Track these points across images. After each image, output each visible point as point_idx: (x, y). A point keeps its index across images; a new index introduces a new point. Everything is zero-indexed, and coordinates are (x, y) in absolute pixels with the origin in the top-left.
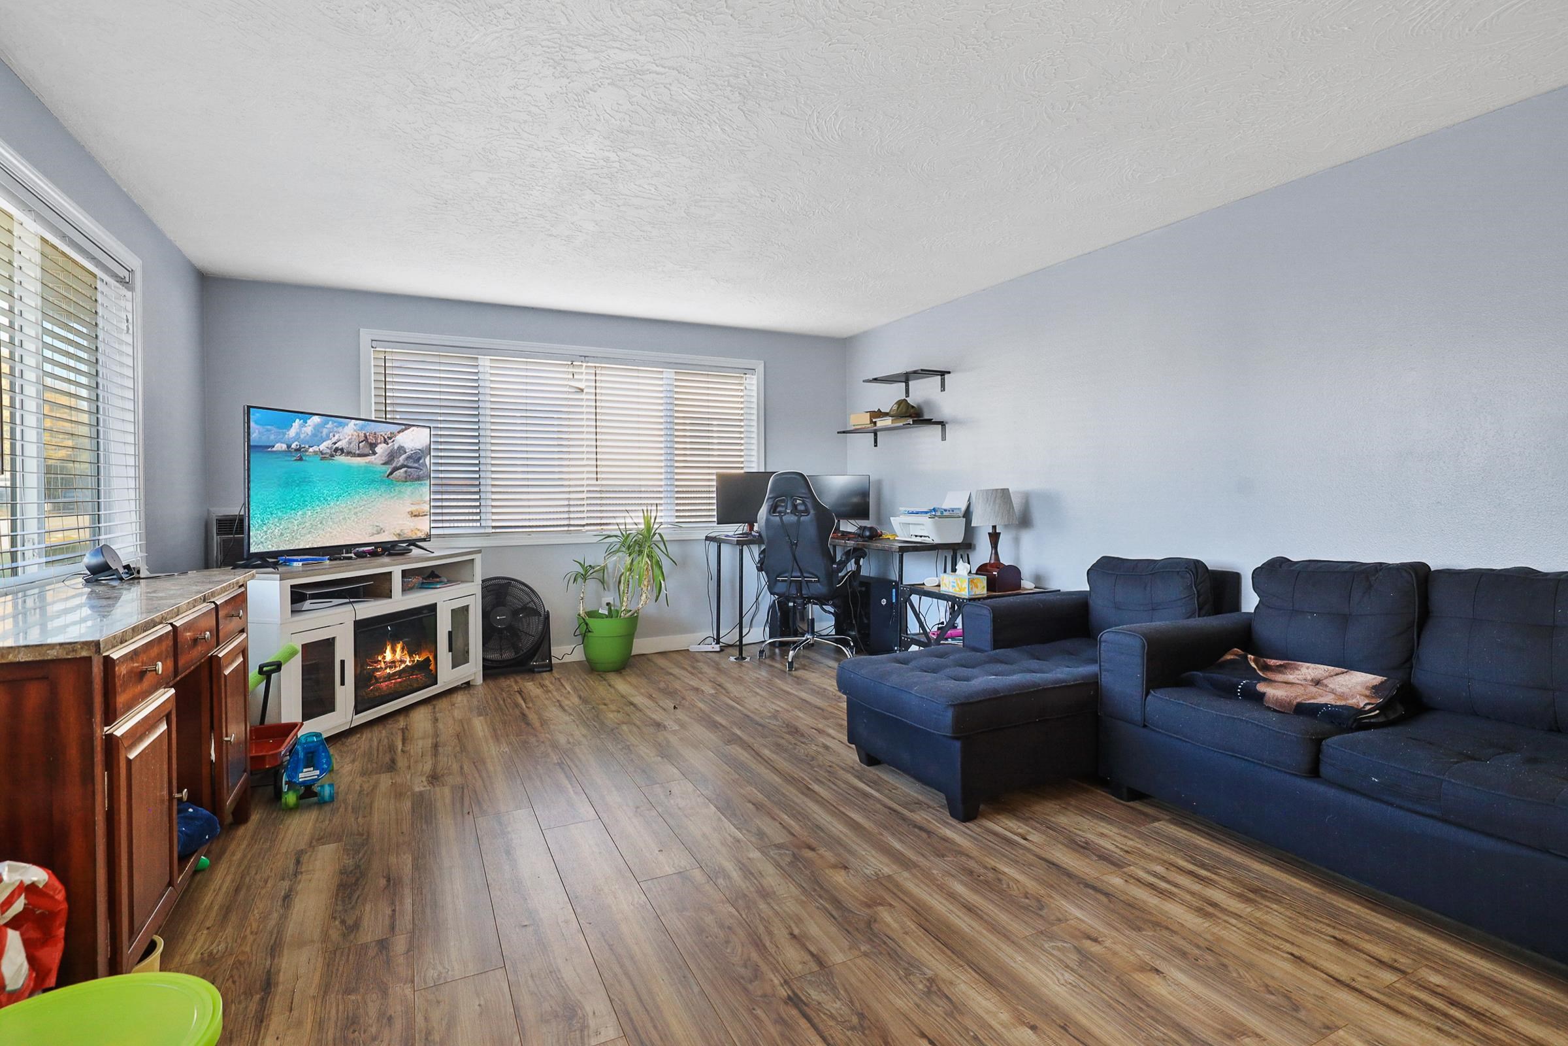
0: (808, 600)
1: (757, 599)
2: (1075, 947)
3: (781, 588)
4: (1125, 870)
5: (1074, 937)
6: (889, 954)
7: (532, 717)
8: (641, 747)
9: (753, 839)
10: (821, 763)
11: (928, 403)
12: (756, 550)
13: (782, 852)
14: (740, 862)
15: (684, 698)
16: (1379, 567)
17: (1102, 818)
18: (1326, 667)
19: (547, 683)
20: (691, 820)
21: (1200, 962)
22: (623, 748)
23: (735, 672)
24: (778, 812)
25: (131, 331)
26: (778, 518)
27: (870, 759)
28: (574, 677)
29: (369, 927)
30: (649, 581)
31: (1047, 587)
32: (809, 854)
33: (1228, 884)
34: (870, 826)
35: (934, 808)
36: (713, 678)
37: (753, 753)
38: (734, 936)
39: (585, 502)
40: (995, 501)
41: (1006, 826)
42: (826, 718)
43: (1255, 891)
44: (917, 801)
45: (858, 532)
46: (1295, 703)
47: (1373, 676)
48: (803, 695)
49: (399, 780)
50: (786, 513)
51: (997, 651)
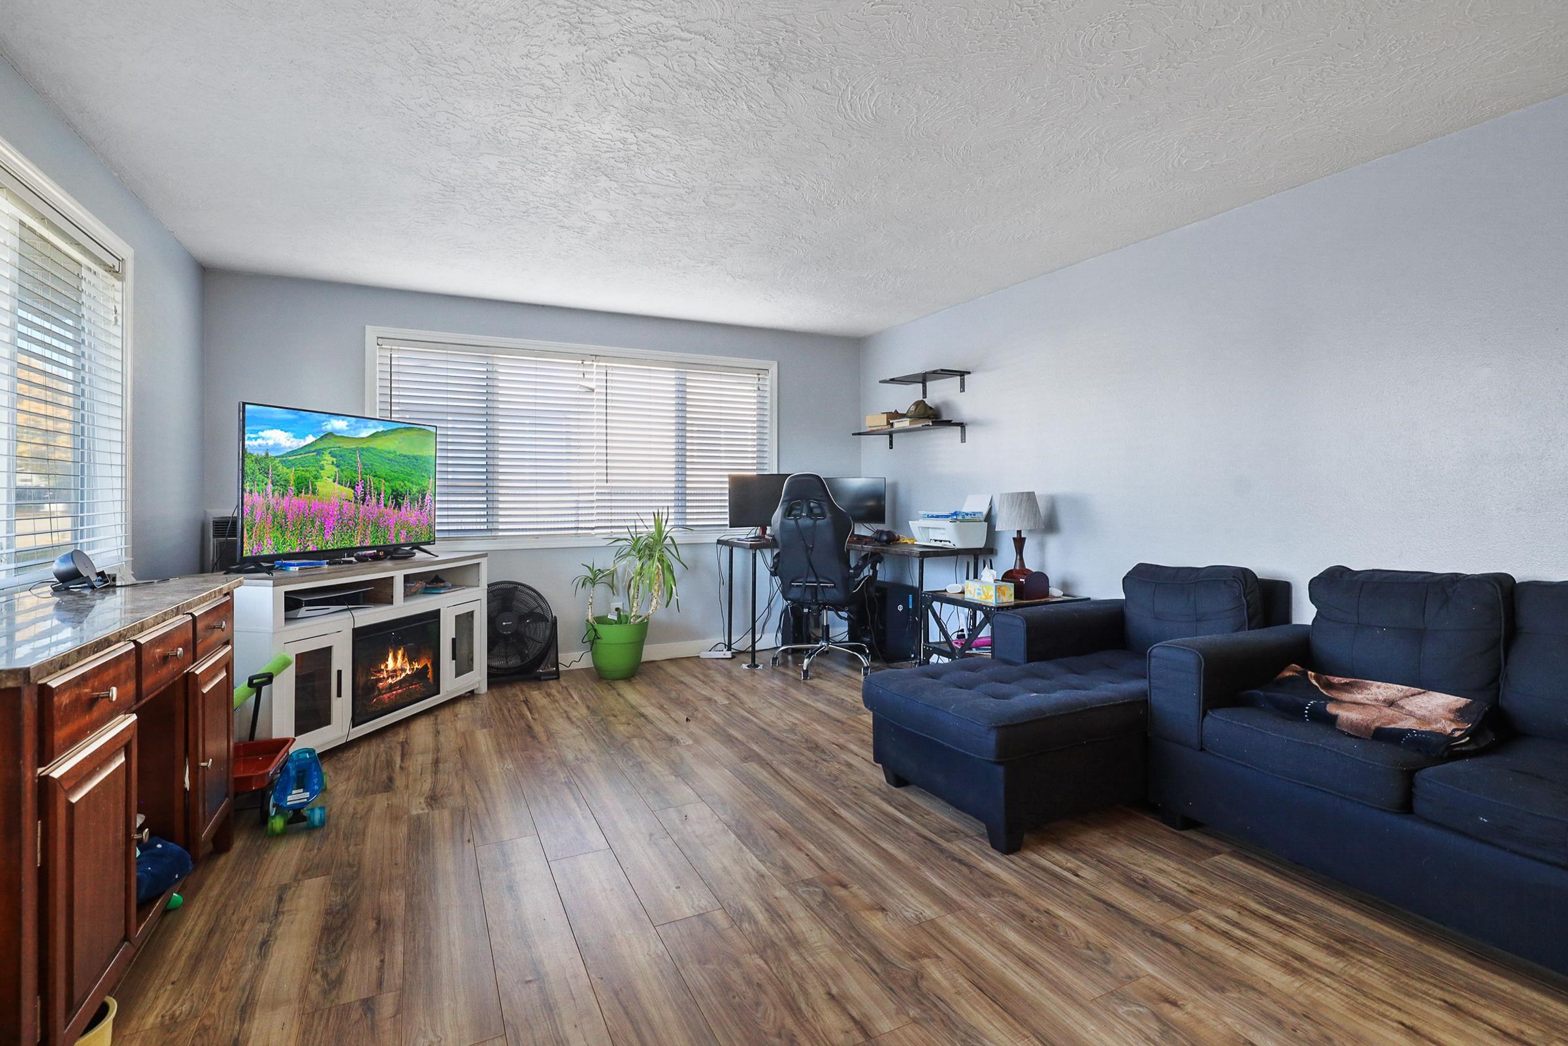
0: (824, 606)
1: (769, 604)
2: (1153, 1012)
3: (795, 594)
4: (1192, 914)
5: (1149, 999)
6: (943, 1021)
7: (538, 729)
8: (653, 764)
9: (777, 873)
10: (845, 784)
11: (947, 404)
12: (769, 555)
13: (811, 890)
14: (766, 902)
15: (696, 710)
16: (1455, 578)
17: (1158, 851)
18: (1400, 687)
19: (554, 692)
20: (709, 850)
21: (1299, 1033)
22: (634, 765)
23: (748, 681)
24: (803, 841)
25: (120, 322)
26: (793, 522)
27: (898, 780)
28: (582, 685)
29: (353, 982)
30: (660, 586)
31: (1076, 594)
32: (842, 892)
33: (1311, 932)
34: (906, 860)
35: (972, 837)
36: (726, 687)
37: (772, 771)
38: (763, 995)
39: (595, 505)
40: (1021, 504)
41: (1054, 859)
42: (847, 733)
43: (1343, 941)
44: (952, 829)
45: (875, 536)
46: (1373, 727)
47: (1456, 698)
48: (821, 706)
49: (395, 801)
50: (801, 517)
51: (1032, 664)
